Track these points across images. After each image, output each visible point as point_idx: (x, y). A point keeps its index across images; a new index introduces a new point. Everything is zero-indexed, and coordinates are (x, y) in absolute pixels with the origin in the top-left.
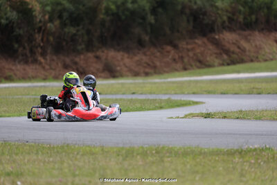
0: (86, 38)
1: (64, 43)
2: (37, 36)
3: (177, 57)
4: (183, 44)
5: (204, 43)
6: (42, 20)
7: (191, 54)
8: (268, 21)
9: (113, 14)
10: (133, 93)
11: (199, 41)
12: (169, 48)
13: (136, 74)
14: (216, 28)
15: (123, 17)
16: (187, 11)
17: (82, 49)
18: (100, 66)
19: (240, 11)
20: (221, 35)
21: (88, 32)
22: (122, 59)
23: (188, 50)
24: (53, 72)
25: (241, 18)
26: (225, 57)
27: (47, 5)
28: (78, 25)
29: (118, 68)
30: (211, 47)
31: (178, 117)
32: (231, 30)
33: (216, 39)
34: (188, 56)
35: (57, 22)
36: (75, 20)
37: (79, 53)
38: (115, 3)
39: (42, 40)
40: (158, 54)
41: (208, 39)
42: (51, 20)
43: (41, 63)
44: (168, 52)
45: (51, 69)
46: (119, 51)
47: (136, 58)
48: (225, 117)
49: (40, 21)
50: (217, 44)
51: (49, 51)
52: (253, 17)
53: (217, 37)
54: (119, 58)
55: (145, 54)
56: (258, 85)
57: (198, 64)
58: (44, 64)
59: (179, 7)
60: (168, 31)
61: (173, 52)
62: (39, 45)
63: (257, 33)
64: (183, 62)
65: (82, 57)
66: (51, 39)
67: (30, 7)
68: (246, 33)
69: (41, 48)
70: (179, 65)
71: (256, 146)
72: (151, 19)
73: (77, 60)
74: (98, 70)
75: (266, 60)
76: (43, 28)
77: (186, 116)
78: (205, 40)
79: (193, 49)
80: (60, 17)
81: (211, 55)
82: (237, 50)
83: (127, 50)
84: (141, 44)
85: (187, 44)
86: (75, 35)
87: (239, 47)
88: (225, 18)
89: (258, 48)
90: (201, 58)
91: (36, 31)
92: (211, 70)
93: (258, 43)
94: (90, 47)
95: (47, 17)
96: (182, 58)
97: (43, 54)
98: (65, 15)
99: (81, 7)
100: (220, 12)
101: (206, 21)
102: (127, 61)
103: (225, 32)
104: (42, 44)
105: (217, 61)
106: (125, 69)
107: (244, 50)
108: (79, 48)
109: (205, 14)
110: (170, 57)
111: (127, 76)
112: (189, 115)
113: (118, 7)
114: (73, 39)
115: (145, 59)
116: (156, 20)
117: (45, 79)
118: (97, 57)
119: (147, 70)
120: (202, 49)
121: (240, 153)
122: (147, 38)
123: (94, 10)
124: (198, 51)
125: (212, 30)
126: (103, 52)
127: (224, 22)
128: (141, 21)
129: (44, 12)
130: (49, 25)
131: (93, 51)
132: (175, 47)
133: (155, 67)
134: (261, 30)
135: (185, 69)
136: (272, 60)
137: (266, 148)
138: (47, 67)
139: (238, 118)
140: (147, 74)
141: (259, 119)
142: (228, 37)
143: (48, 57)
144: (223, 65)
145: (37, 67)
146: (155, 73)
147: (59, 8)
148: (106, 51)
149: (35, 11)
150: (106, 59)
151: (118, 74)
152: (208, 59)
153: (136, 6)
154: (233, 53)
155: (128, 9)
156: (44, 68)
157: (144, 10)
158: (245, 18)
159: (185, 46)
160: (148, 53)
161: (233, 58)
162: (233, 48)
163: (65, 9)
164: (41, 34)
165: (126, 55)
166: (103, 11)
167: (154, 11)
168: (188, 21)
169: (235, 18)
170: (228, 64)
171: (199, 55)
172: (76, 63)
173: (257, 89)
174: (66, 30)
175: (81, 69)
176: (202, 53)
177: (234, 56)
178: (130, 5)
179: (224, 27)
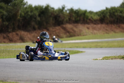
0: (12, 26)
1: (4, 28)
4: (51, 29)
7: (54, 33)
8: (84, 20)
9: (23, 17)
11: (58, 28)
16: (53, 16)
18: (18, 38)
19: (73, 16)
20: (66, 25)
21: (13, 24)
22: (27, 35)
23: (53, 31)
25: (74, 19)
26: (68, 34)
29: (25, 39)
30: (62, 30)
32: (70, 23)
35: (1, 20)
36: (9, 19)
37: (9, 32)
38: (24, 12)
41: (61, 27)
46: (26, 31)
47: (33, 34)
50: (64, 29)
52: (78, 18)
53: (64, 26)
55: (36, 33)
59: (50, 14)
60: (45, 24)
63: (80, 25)
65: (11, 34)
68: (76, 24)
72: (38, 19)
73: (9, 35)
75: (84, 35)
79: (55, 31)
81: (62, 33)
82: (72, 31)
83: (29, 31)
84: (34, 29)
85: (53, 29)
86: (8, 25)
88: (67, 19)
89: (81, 31)
90: (58, 35)
93: (80, 29)
94: (14, 30)
98: (4, 17)
99: (10, 14)
100: (65, 16)
101: (60, 20)
102: (29, 36)
105: (65, 36)
106: (28, 39)
107: (75, 31)
108: (10, 30)
109: (59, 17)
111: (29, 42)
113: (25, 14)
114: (7, 27)
116: (41, 19)
118: (17, 34)
120: (59, 31)
122: (36, 26)
124: (57, 31)
125: (62, 23)
126: (19, 32)
128: (34, 19)
131: (15, 32)
134: (82, 24)
136: (86, 35)
142: (69, 26)
144: (67, 37)
147: (1, 14)
150: (21, 35)
151: (25, 41)
152: (61, 35)
153: (32, 13)
154: (71, 32)
155: (29, 15)
157: (36, 15)
162: (71, 31)
163: (4, 15)
165: (28, 33)
166: (19, 15)
167: (39, 15)
168: (53, 20)
170: (69, 37)
171: (57, 33)
172: (8, 37)
174: (5, 23)
175: (10, 39)
176: (59, 33)
177: (71, 34)
178: (29, 13)
179: (67, 22)
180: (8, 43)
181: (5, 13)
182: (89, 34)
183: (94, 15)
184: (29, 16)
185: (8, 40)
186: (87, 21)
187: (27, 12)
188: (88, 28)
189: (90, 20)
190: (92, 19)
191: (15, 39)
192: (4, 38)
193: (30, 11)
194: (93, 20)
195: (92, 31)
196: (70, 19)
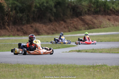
0: (26, 18)
1: (17, 21)
2: (5, 17)
3: (66, 26)
4: (68, 21)
5: (77, 20)
6: (8, 10)
7: (72, 25)
8: (105, 11)
9: (38, 8)
10: (47, 42)
11: (75, 19)
12: (62, 22)
13: (48, 34)
14: (82, 14)
15: (43, 9)
16: (70, 7)
17: (25, 23)
18: (33, 30)
20: (85, 17)
21: (28, 16)
22: (42, 27)
23: (71, 23)
24: (13, 33)
25: (93, 10)
26: (86, 26)
27: (10, 4)
28: (23, 13)
29: (41, 31)
30: (80, 22)
31: (66, 52)
32: (89, 14)
33: (83, 19)
34: (71, 25)
35: (14, 12)
36: (22, 11)
37: (24, 25)
38: (39, 3)
39: (8, 19)
40: (58, 25)
41: (79, 19)
42: (11, 11)
43: (7, 29)
44: (62, 24)
45: (12, 31)
46: (41, 24)
47: (48, 27)
48: (86, 52)
49: (7, 11)
50: (83, 20)
51: (11, 24)
52: (98, 9)
53: (83, 18)
54: (41, 27)
55: (52, 25)
56: (100, 38)
57: (75, 29)
58: (8, 30)
59: (67, 5)
60: (62, 15)
61: (64, 24)
62: (7, 21)
63: (100, 16)
64: (68, 28)
65: (25, 26)
66: (12, 18)
67: (2, 5)
68: (95, 16)
69: (8, 22)
70: (67, 30)
71: (100, 64)
72: (54, 10)
73: (23, 27)
74: (32, 32)
75: (104, 27)
76: (8, 14)
77: (70, 52)
78: (78, 19)
79: (73, 23)
80: (15, 9)
81: (80, 25)
83: (44, 23)
84: (50, 21)
85: (70, 20)
86: (22, 17)
87: (92, 22)
88: (86, 10)
89: (101, 22)
90: (76, 27)
91: (5, 15)
92: (80, 32)
93: (100, 20)
94: (28, 22)
95: (10, 9)
96: (68, 27)
97: (8, 25)
98: (18, 8)
99: (24, 5)
100: (84, 7)
101: (78, 11)
102: (44, 28)
103: (86, 15)
104: (8, 21)
105: (83, 28)
106: (44, 32)
107: (94, 23)
108: (24, 22)
109: (78, 8)
110: (63, 26)
111: (44, 34)
112: (71, 51)
113: (40, 5)
114: (21, 19)
115: (52, 27)
116: (57, 11)
117: (9, 36)
118: (32, 27)
119: (53, 32)
120: (77, 23)
121: (93, 67)
122: (53, 18)
123: (30, 6)
124: (75, 23)
125: (81, 15)
126: (34, 24)
127: (86, 11)
128: (50, 11)
129: (8, 7)
130: (11, 13)
131: (29, 24)
132: (65, 22)
133: (56, 31)
134: (102, 15)
135: (69, 31)
136: (106, 27)
137: (104, 65)
138: (10, 31)
139: (92, 52)
140: (53, 34)
141: (101, 52)
142: (88, 18)
143: (10, 27)
144: (85, 29)
145: (6, 31)
146: (57, 33)
148: (35, 24)
149: (4, 6)
150: (35, 27)
151: (40, 34)
152: (79, 27)
153: (48, 5)
154: (90, 24)
155: (44, 6)
156: (9, 31)
157: (51, 6)
158: (94, 10)
159: (69, 22)
160: (54, 25)
161: (90, 27)
162: (90, 22)
163: (17, 6)
164: (7, 17)
165: (44, 26)
166: (34, 7)
167: (55, 6)
168: (70, 11)
169: (90, 9)
170: (88, 29)
171: (75, 25)
172: (22, 29)
173: (100, 39)
174: (18, 15)
175: (24, 32)
176: (77, 24)
177: (90, 26)
178: (45, 4)
179: (86, 13)
180: (21, 36)
181: (18, 4)
182: (110, 26)
183: (117, 6)
184: (44, 8)
185: (23, 33)
186: (108, 12)
187: (43, 3)
188: (109, 20)
189: (111, 10)
190: (113, 10)
191: (29, 31)
192: (18, 31)
193: (45, 2)
194: (115, 11)
195: (113, 23)
196: (89, 10)
